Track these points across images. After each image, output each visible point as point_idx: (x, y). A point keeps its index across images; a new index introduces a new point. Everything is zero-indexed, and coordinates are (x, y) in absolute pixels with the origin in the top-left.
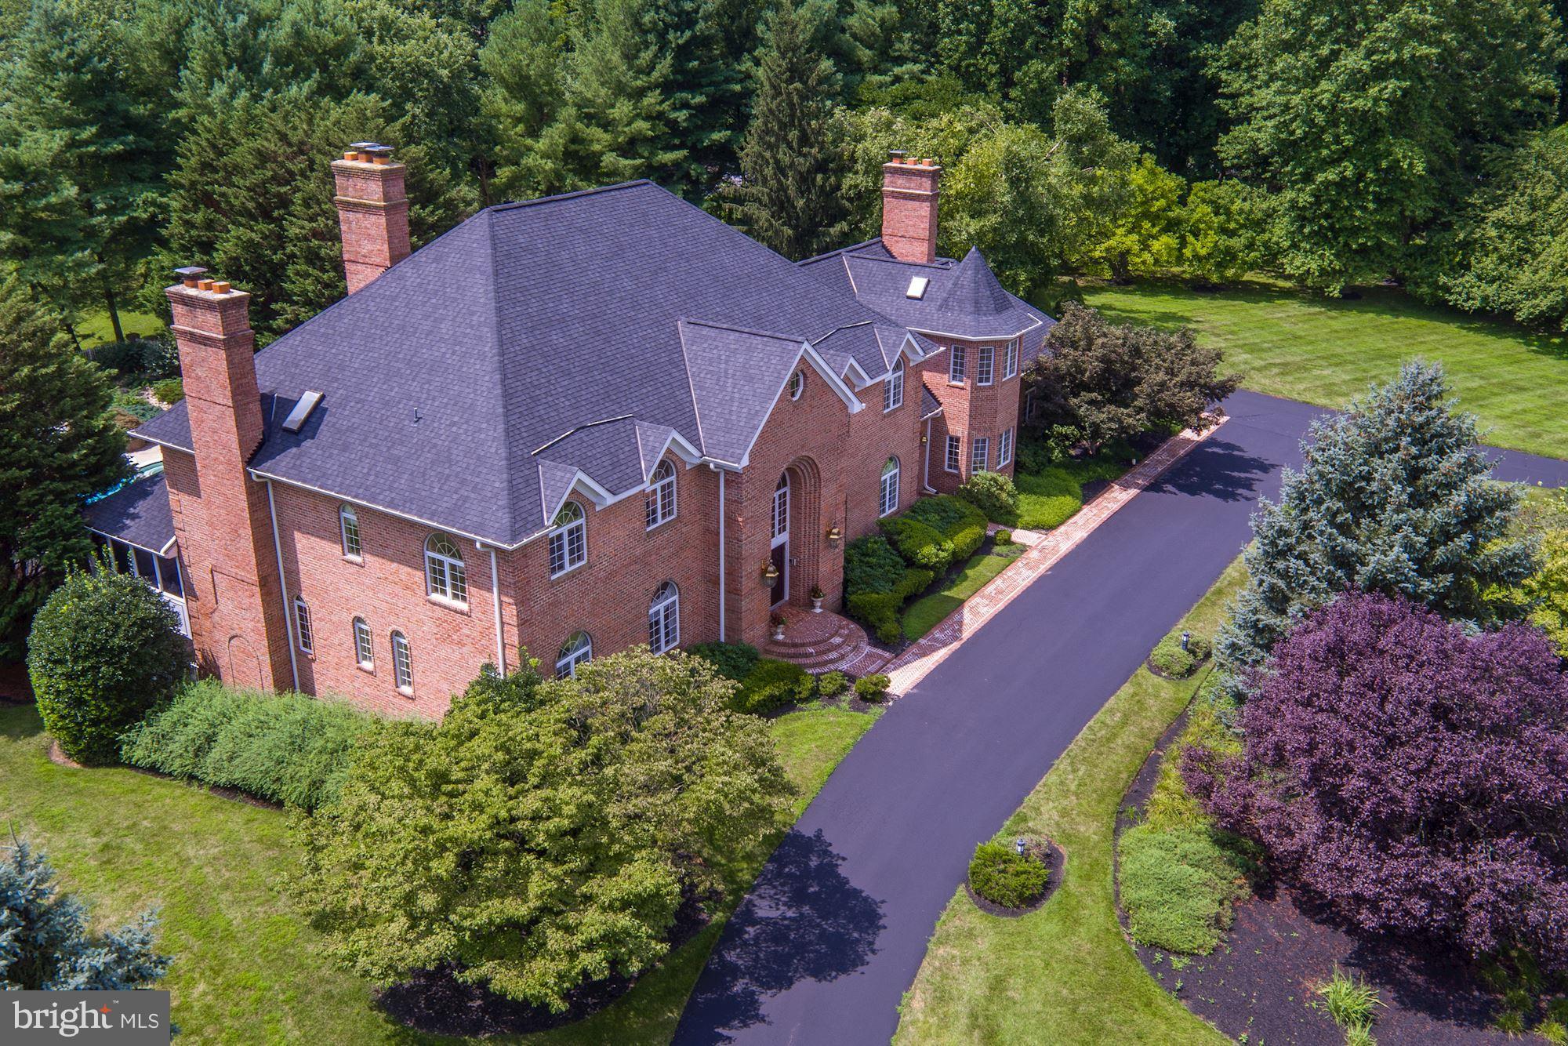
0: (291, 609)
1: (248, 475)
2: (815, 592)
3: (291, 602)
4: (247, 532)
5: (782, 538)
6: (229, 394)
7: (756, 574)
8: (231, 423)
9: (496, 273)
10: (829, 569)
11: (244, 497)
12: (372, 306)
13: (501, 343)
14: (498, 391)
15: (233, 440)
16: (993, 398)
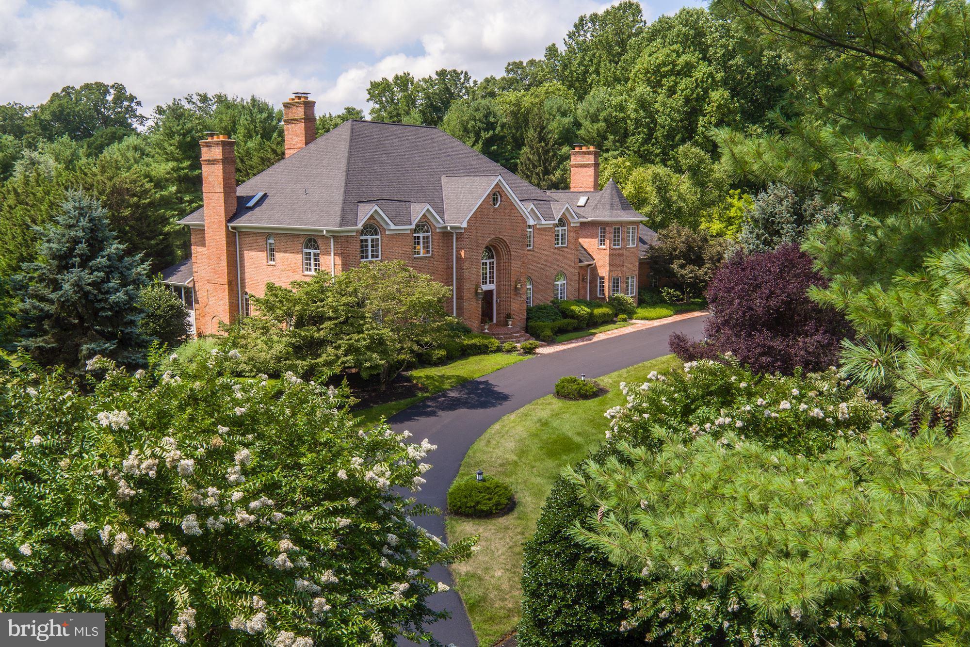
0: (242, 300)
1: (227, 227)
2: (509, 316)
3: (242, 296)
4: (224, 258)
5: (492, 287)
6: (222, 186)
7: (472, 291)
8: (222, 201)
9: (351, 140)
10: (517, 307)
11: (224, 239)
12: (294, 161)
13: (348, 163)
14: (344, 178)
15: (221, 210)
16: (621, 255)
